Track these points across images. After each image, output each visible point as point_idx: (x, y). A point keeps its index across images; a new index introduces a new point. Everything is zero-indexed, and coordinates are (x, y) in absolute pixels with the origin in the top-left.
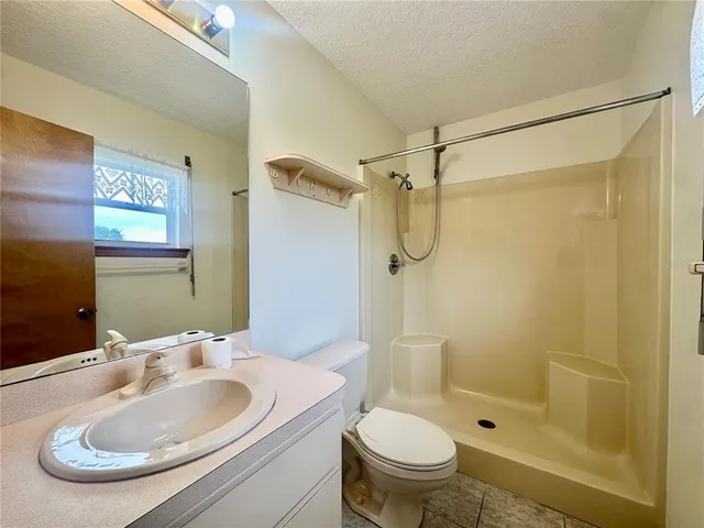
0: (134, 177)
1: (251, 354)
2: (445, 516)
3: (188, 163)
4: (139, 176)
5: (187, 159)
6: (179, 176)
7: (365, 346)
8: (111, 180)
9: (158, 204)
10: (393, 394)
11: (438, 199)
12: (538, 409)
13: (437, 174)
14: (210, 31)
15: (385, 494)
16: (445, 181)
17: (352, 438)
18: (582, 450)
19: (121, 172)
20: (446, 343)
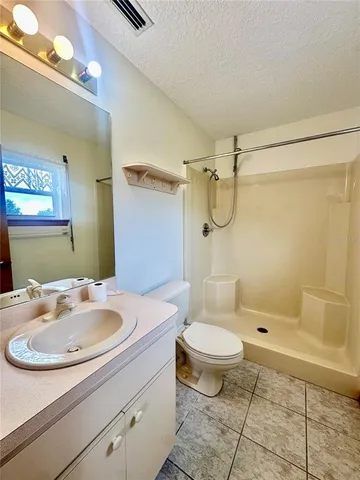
0: (29, 171)
1: (118, 292)
2: (236, 384)
3: (65, 161)
4: (32, 170)
5: (65, 157)
6: (61, 170)
7: (188, 284)
8: (14, 174)
9: (47, 189)
10: (204, 313)
11: (235, 186)
12: (295, 321)
13: (235, 169)
14: (85, 78)
15: (200, 373)
16: (241, 173)
17: (180, 341)
18: (319, 345)
19: (20, 168)
20: (239, 280)
